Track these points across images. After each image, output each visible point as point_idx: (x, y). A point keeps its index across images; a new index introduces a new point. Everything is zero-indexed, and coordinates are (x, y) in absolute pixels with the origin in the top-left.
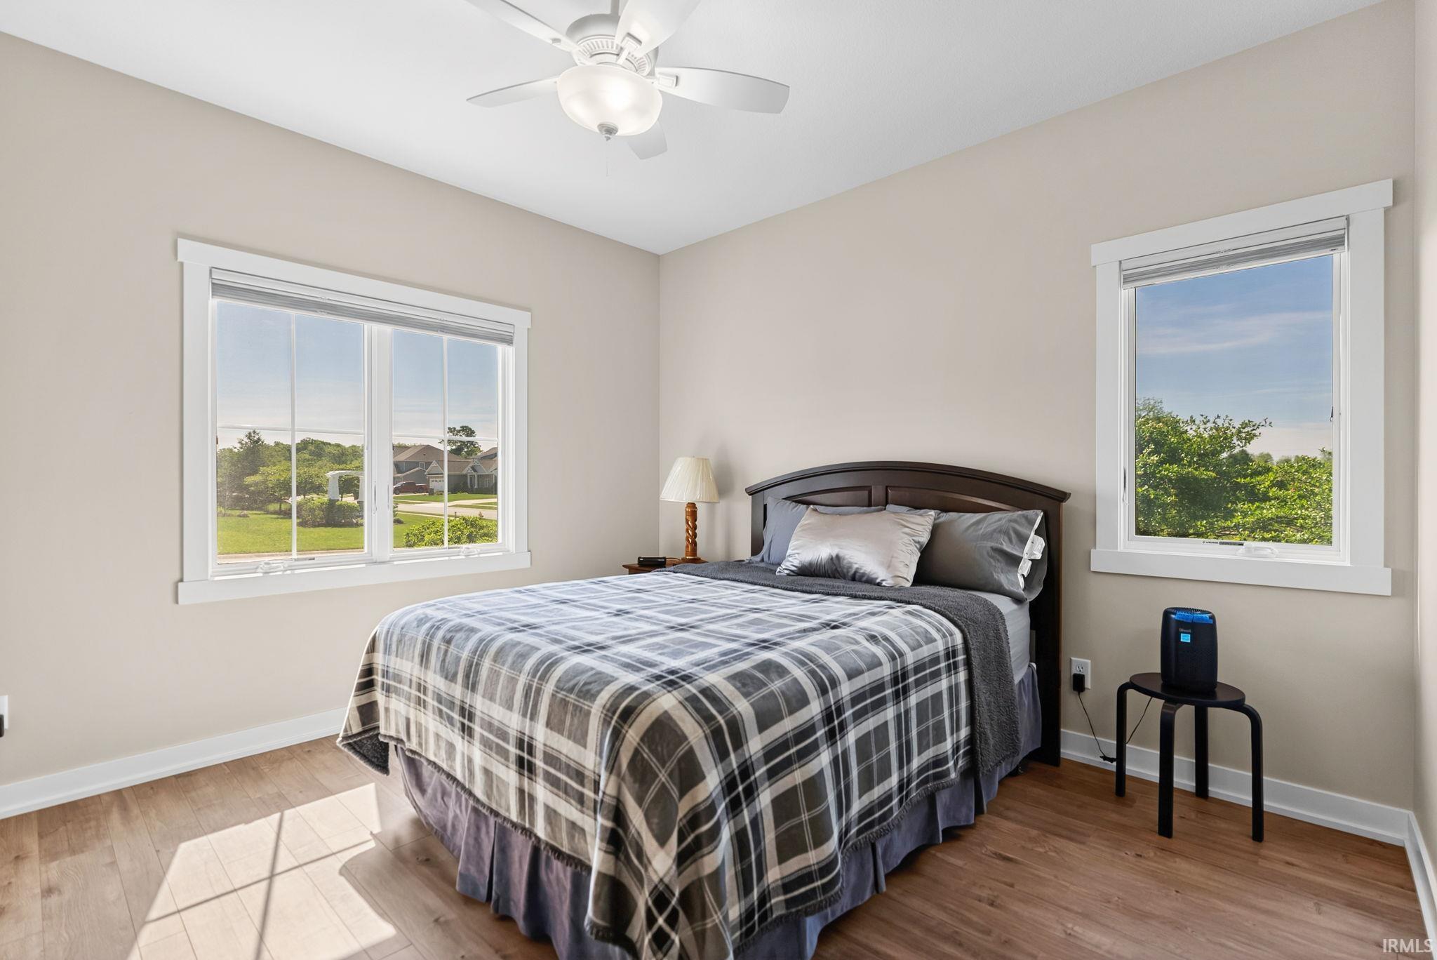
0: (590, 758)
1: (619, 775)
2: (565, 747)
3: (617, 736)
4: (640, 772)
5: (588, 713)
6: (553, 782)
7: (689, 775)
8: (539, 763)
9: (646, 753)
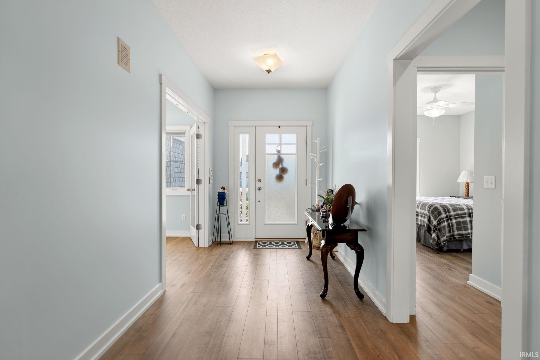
0: (426, 212)
1: (430, 213)
2: (423, 211)
3: (430, 208)
4: (433, 212)
5: (426, 207)
6: (421, 216)
7: (440, 214)
8: (419, 214)
9: (433, 210)
